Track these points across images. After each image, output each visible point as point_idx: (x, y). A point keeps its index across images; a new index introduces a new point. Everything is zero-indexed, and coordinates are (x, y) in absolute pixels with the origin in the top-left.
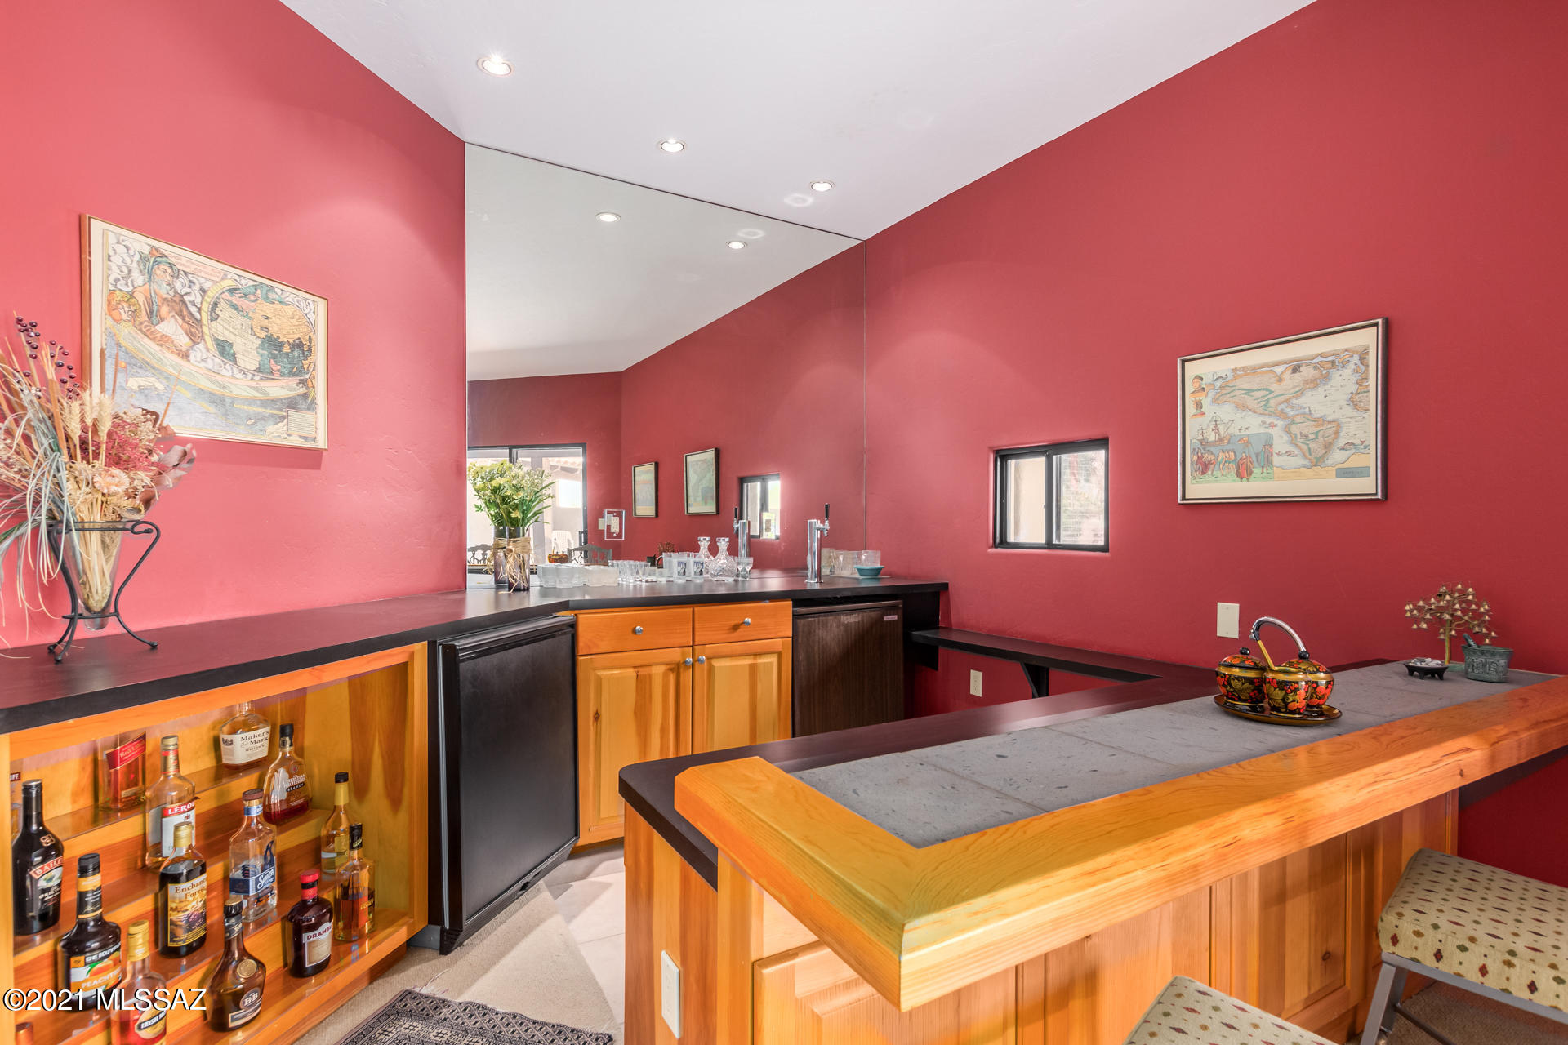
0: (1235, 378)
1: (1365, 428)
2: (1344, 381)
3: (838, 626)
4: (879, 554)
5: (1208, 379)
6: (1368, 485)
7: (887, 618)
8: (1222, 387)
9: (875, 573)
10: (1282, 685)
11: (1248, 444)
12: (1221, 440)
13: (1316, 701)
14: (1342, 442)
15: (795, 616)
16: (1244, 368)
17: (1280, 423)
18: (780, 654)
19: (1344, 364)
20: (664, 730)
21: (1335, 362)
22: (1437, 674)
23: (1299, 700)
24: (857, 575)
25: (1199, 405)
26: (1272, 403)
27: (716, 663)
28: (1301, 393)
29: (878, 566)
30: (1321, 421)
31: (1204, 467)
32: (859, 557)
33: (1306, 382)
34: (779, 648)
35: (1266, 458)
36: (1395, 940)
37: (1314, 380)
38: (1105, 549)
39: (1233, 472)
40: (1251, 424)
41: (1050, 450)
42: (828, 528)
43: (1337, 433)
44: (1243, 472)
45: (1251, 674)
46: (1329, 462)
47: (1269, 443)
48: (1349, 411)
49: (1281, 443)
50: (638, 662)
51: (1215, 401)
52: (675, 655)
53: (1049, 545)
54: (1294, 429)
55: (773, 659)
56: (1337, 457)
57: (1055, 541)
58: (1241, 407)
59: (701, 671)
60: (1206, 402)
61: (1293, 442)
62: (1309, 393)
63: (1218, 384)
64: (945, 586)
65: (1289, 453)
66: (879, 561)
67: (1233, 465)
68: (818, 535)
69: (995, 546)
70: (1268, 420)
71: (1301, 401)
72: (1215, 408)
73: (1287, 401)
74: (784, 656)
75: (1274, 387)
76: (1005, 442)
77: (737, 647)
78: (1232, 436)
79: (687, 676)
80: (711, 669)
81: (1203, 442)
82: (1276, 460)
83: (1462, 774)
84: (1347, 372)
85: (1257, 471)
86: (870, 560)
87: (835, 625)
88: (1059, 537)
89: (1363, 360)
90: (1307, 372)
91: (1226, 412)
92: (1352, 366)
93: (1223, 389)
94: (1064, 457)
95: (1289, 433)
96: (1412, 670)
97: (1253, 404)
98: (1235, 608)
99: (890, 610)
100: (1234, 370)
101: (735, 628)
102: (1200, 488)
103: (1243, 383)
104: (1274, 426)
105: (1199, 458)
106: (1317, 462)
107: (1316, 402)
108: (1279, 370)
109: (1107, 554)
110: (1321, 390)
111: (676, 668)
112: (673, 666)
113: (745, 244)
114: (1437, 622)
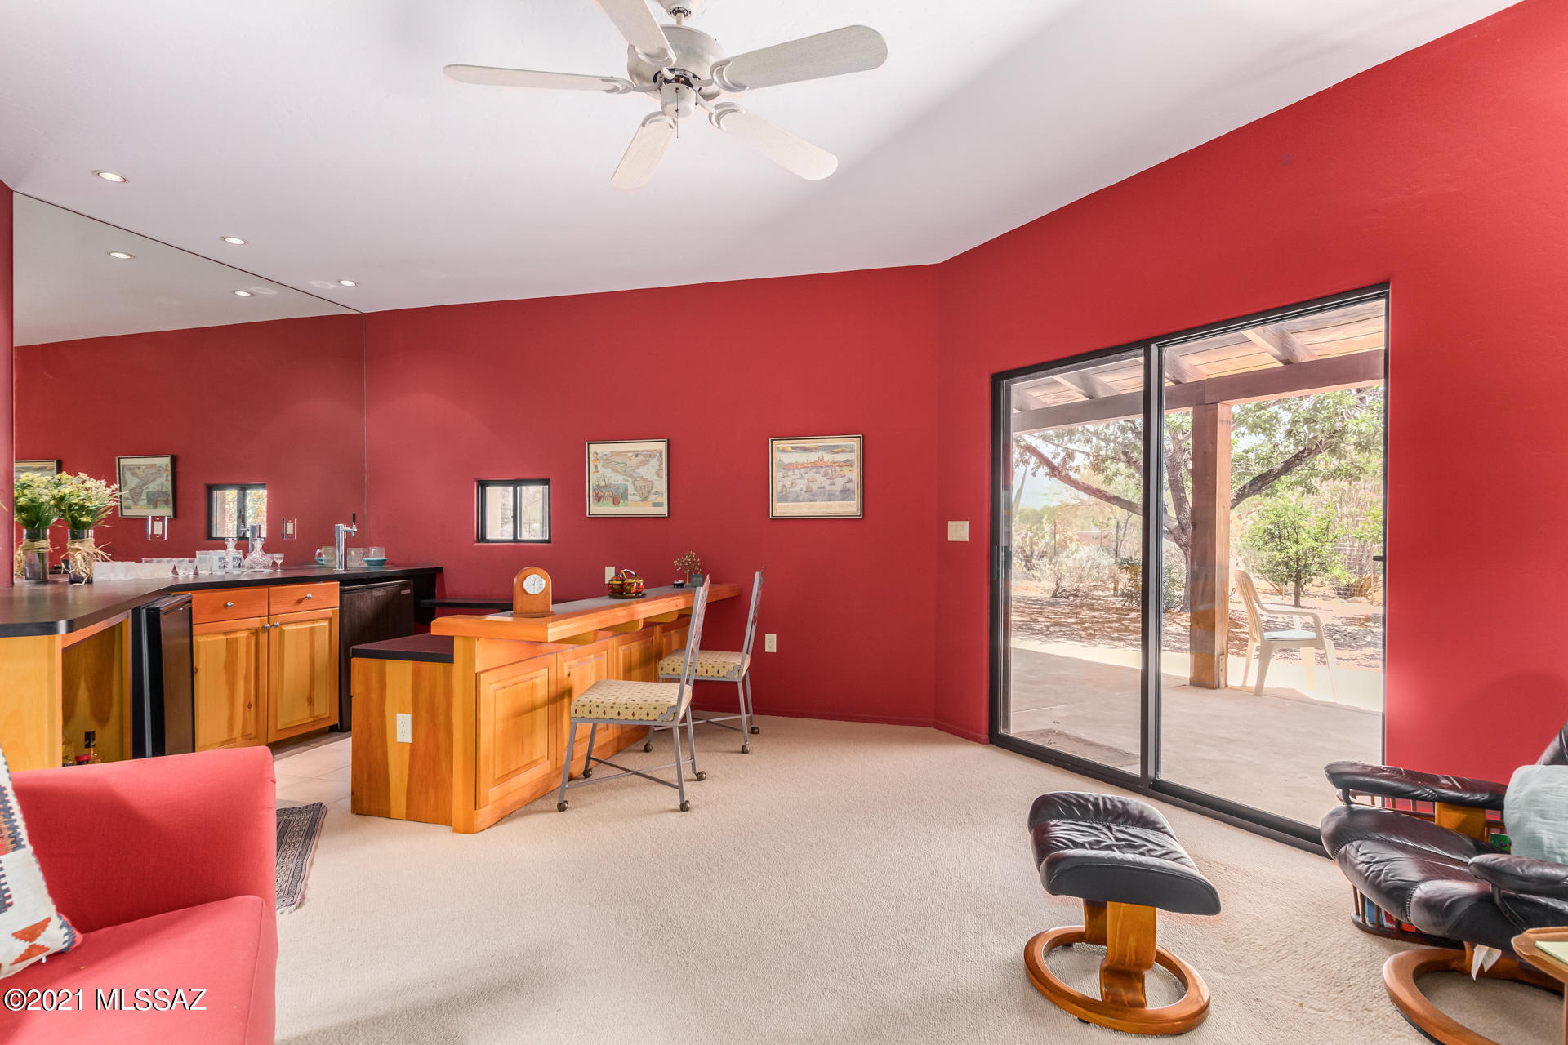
0: (612, 455)
1: (662, 485)
2: (654, 462)
3: (371, 598)
4: (384, 549)
5: (600, 455)
6: (663, 511)
7: (403, 592)
8: (607, 460)
9: (381, 563)
10: (629, 584)
11: (618, 488)
12: (606, 486)
13: (639, 590)
14: (654, 491)
15: (342, 592)
16: (616, 452)
17: (630, 480)
18: (330, 619)
19: (654, 456)
20: (247, 679)
21: (650, 455)
22: (681, 585)
23: (634, 589)
24: (366, 565)
25: (596, 467)
26: (627, 470)
27: (286, 628)
28: (638, 467)
29: (384, 558)
30: (646, 481)
31: (599, 499)
32: (369, 552)
33: (640, 462)
34: (331, 615)
35: (625, 496)
36: (662, 669)
37: (643, 462)
38: (548, 541)
39: (612, 502)
40: (618, 479)
41: (516, 483)
42: (356, 530)
43: (652, 487)
44: (616, 502)
45: (619, 582)
46: (650, 499)
47: (626, 489)
48: (656, 477)
49: (631, 490)
50: (228, 629)
51: (603, 466)
52: (255, 623)
53: (515, 540)
54: (636, 483)
55: (326, 623)
56: (652, 497)
57: (519, 538)
58: (615, 470)
59: (274, 633)
60: (599, 466)
61: (636, 489)
62: (641, 468)
63: (605, 457)
64: (440, 570)
65: (634, 494)
66: (384, 554)
67: (611, 499)
68: (344, 536)
69: (478, 541)
70: (626, 478)
71: (639, 471)
72: (603, 469)
73: (633, 470)
74: (333, 620)
75: (628, 462)
76: (484, 476)
77: (300, 616)
78: (611, 484)
79: (264, 638)
80: (282, 633)
81: (598, 486)
82: (629, 497)
83: (677, 606)
84: (655, 460)
85: (622, 502)
86: (376, 554)
87: (369, 597)
88: (521, 535)
89: (661, 455)
90: (641, 458)
91: (608, 472)
92: (657, 457)
93: (607, 461)
94: (524, 488)
95: (634, 485)
96: (675, 585)
97: (620, 470)
98: (613, 569)
99: (404, 586)
100: (612, 452)
101: (300, 601)
102: (597, 509)
103: (615, 459)
104: (628, 481)
105: (597, 494)
106: (645, 499)
107: (642, 471)
108: (630, 455)
109: (550, 544)
110: (647, 466)
111: (256, 632)
112: (253, 631)
113: (252, 294)
114: (684, 567)
